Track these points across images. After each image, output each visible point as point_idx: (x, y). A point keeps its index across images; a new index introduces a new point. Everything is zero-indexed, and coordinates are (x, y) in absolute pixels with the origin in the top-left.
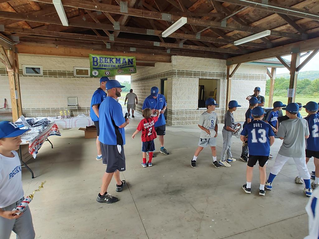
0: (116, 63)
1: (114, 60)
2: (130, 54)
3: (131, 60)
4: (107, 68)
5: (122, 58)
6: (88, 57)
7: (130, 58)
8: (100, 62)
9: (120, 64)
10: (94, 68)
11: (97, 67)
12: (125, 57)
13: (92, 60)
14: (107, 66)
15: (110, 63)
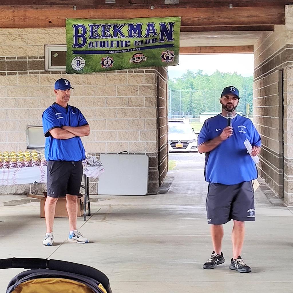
0: (131, 35)
1: (125, 30)
2: (167, 12)
3: (168, 27)
4: (108, 49)
5: (145, 22)
6: (63, 26)
7: (167, 21)
8: (92, 36)
9: (140, 39)
10: (76, 52)
11: (83, 49)
12: (152, 20)
13: (73, 33)
14: (108, 46)
15: (116, 36)
